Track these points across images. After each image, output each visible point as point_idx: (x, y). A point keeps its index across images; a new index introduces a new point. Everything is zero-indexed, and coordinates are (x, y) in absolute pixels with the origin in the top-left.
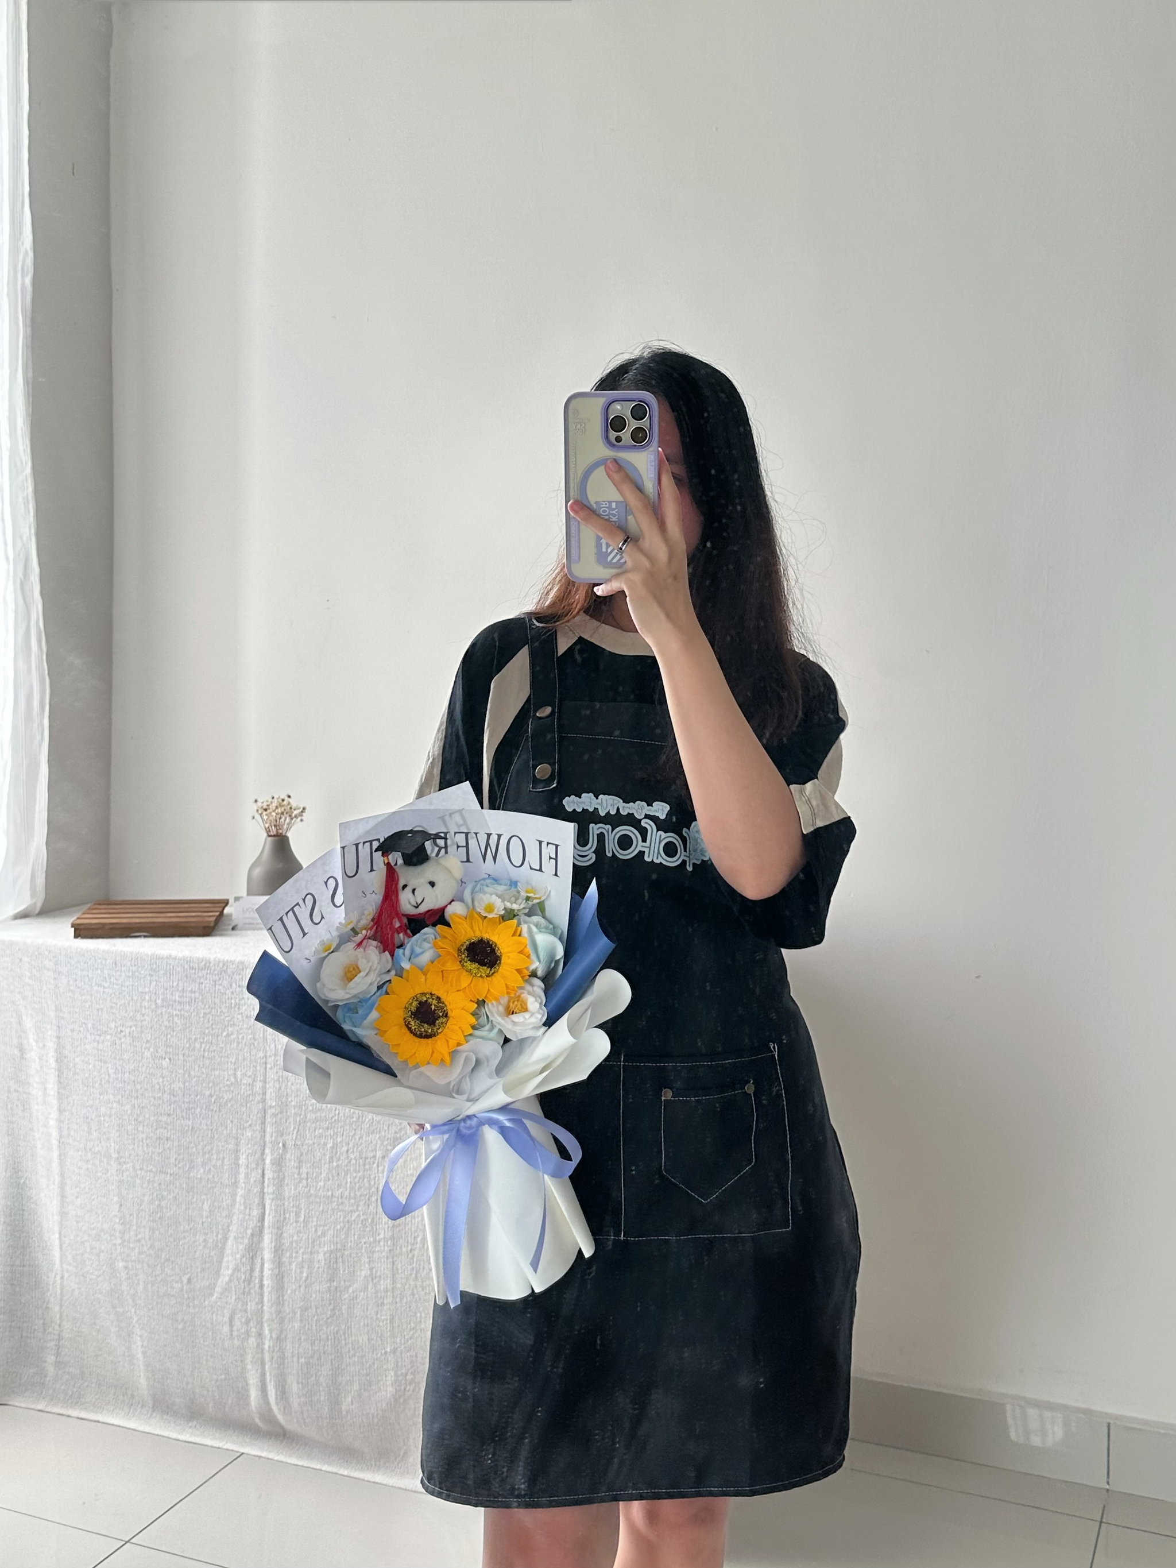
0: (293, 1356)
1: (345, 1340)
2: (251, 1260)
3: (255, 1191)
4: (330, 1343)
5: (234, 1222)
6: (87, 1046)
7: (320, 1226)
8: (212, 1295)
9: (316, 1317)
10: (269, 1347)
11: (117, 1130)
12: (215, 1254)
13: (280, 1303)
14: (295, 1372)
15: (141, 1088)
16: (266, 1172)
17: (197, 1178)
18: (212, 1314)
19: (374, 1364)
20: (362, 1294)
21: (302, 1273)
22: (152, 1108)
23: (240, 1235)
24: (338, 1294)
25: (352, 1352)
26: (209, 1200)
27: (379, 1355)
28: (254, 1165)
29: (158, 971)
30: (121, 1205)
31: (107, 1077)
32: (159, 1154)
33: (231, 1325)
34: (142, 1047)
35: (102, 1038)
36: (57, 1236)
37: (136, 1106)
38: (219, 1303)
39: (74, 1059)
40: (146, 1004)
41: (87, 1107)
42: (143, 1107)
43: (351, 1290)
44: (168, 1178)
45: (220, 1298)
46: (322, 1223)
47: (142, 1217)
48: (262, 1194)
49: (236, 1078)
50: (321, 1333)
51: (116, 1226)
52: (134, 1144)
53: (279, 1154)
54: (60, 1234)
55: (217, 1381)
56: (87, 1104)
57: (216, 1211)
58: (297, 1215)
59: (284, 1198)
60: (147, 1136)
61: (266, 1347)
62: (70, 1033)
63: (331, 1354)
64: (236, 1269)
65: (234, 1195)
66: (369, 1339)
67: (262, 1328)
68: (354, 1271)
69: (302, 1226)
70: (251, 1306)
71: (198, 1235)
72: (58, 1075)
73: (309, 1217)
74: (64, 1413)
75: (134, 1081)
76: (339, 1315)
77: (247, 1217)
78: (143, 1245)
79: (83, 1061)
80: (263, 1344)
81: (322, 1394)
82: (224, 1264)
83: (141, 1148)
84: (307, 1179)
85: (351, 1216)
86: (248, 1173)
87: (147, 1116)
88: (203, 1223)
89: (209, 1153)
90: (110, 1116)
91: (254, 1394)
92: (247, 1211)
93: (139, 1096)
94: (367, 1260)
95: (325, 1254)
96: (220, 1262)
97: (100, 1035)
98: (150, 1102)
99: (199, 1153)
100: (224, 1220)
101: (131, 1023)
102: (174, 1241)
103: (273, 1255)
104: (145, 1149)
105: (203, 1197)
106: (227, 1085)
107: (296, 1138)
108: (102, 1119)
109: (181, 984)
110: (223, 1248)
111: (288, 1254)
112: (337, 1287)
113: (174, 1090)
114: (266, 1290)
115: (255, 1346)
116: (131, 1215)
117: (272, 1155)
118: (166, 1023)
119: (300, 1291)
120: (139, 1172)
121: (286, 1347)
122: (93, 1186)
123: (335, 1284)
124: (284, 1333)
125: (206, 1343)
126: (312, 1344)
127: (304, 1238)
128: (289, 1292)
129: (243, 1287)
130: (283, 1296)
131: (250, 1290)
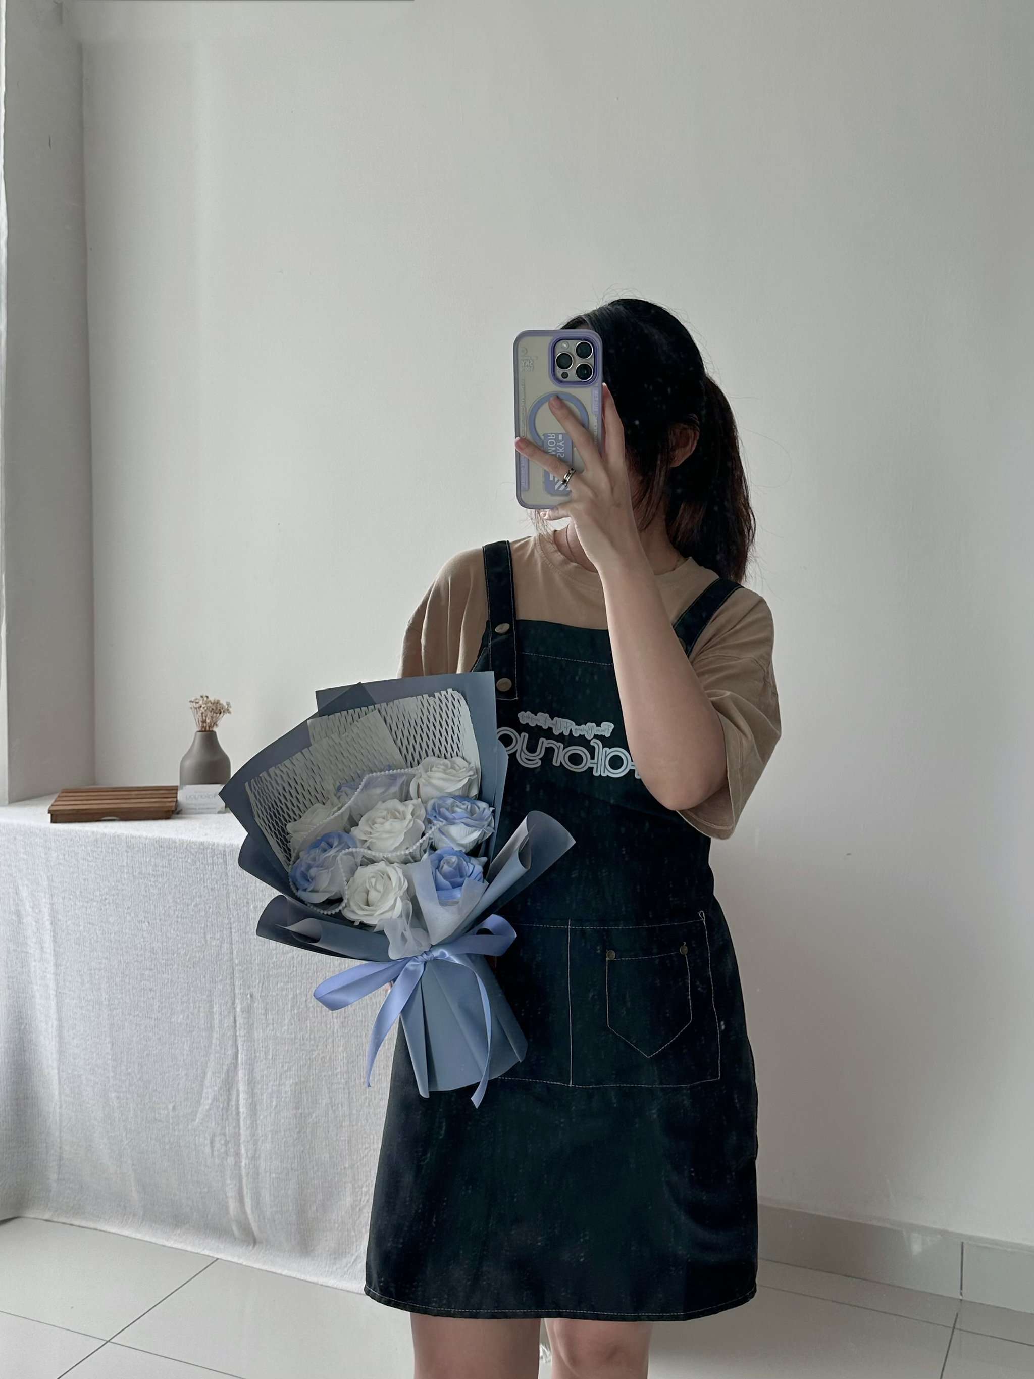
0: (266, 1172)
1: (310, 1158)
2: (228, 1093)
3: (229, 1034)
4: (296, 1161)
5: (211, 1060)
6: (77, 911)
7: (286, 1063)
8: (194, 1120)
9: (284, 1139)
10: (246, 1164)
11: (107, 982)
12: (196, 1086)
13: (254, 1127)
14: (267, 1186)
15: (126, 946)
16: (237, 1018)
17: (177, 1023)
18: (195, 1137)
19: (335, 1177)
20: (323, 1119)
21: (272, 1102)
22: (136, 963)
23: (217, 1071)
24: (303, 1119)
25: (315, 1169)
26: (189, 1042)
27: (339, 1169)
28: (226, 1013)
29: (133, 848)
30: (113, 1044)
31: (95, 938)
32: (144, 1002)
33: (212, 1147)
34: (124, 912)
35: (89, 904)
36: (56, 1071)
37: (122, 961)
38: (201, 1128)
39: (66, 922)
40: (125, 876)
41: (80, 962)
42: (128, 963)
43: (314, 1116)
44: (153, 1022)
45: (201, 1123)
46: (288, 1060)
47: (131, 1054)
48: (235, 1036)
49: (206, 941)
50: (289, 1153)
51: (109, 1062)
52: (122, 993)
53: (247, 1003)
54: (58, 1069)
55: (201, 1193)
56: (80, 960)
57: (195, 1050)
58: (266, 1054)
59: (254, 1040)
60: (133, 987)
61: (243, 1164)
62: (61, 900)
63: (298, 1170)
64: (215, 1099)
65: (210, 1038)
66: (330, 1157)
67: (239, 1149)
68: (316, 1099)
69: (271, 1062)
70: (229, 1131)
71: (180, 1069)
72: (54, 936)
73: (276, 1055)
74: (68, 1222)
75: (119, 940)
76: (304, 1137)
77: (222, 1056)
78: (132, 1078)
79: (74, 924)
81: (291, 1204)
82: (204, 1095)
83: (128, 997)
84: (273, 1024)
85: (312, 1054)
86: (221, 1020)
87: (132, 970)
88: (184, 1060)
89: (187, 1002)
90: (100, 971)
91: (232, 1205)
92: (223, 1051)
93: (125, 954)
94: (326, 1090)
95: (291, 1086)
96: (200, 1093)
97: (88, 902)
98: (134, 958)
99: (178, 1002)
100: (203, 1058)
101: (113, 892)
102: (160, 1074)
103: (247, 1087)
104: (132, 997)
105: (183, 1039)
106: (199, 946)
107: (261, 991)
108: (93, 972)
109: (153, 860)
110: (203, 1081)
111: (259, 1086)
112: (301, 1114)
113: (153, 948)
114: (242, 1117)
115: (233, 1163)
116: (121, 1053)
117: (241, 1004)
118: (144, 893)
119: (270, 1115)
120: (128, 1017)
121: (260, 1164)
122: (87, 1029)
123: (300, 1110)
124: (258, 1152)
125: (191, 1161)
126: (281, 1162)
127: (273, 1073)
128: (261, 1117)
129: (221, 1114)
130: (256, 1121)
131: (227, 1116)
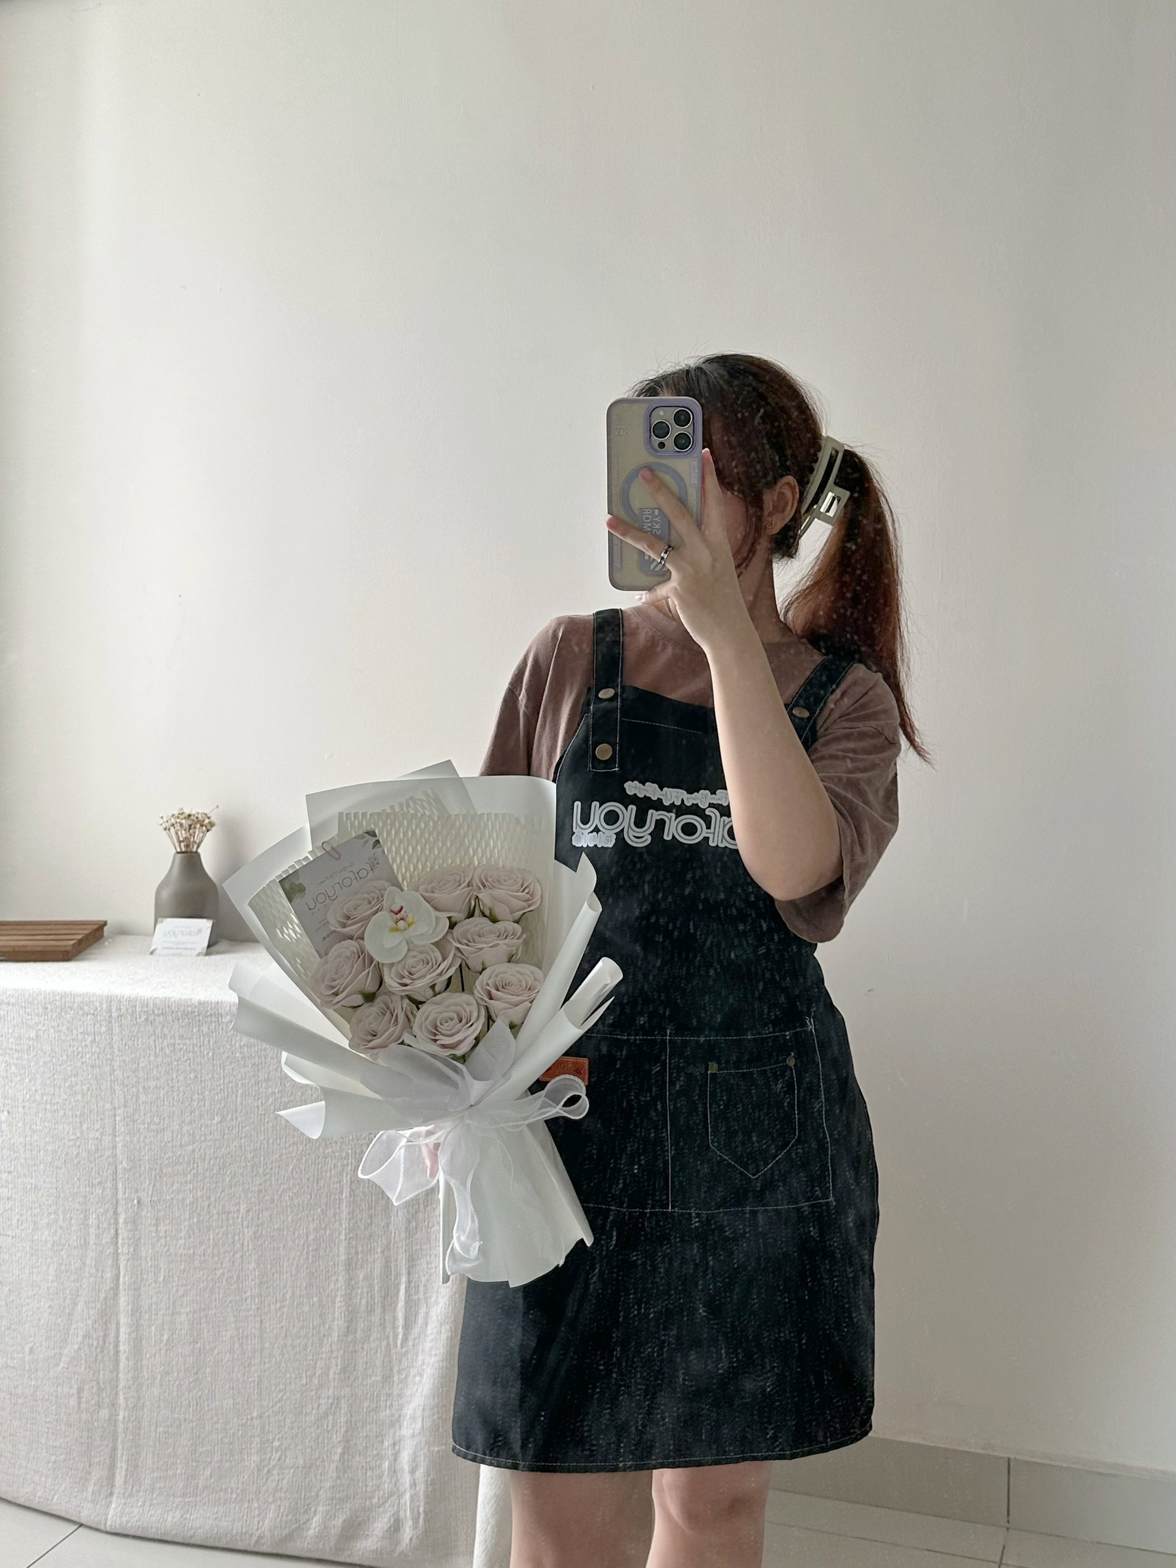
2: (104, 1325)
3: (108, 1252)
4: (191, 1410)
5: (83, 1286)
7: (182, 1286)
8: (58, 1365)
9: (177, 1383)
10: (124, 1418)
12: (63, 1321)
13: (137, 1369)
14: (151, 1443)
16: (119, 1231)
17: (42, 1241)
18: (59, 1384)
19: (238, 1430)
20: (228, 1355)
21: (162, 1335)
23: (91, 1300)
24: (202, 1356)
25: (215, 1419)
26: (54, 1265)
27: (246, 1421)
28: (105, 1225)
33: (80, 1398)
38: (68, 1373)
43: (215, 1352)
45: (68, 1368)
46: (184, 1282)
48: (116, 1254)
50: (183, 1399)
53: (133, 1211)
57: (63, 1275)
58: (157, 1275)
59: (141, 1257)
61: (121, 1417)
63: (192, 1422)
64: (87, 1336)
65: (83, 1257)
66: (233, 1405)
67: (116, 1398)
68: (219, 1332)
69: (161, 1286)
70: (104, 1374)
71: (43, 1300)
73: (169, 1277)
76: (202, 1379)
77: (100, 1280)
80: (118, 1415)
82: (71, 1332)
84: (166, 1237)
85: (215, 1274)
86: (99, 1234)
89: (54, 1213)
92: (100, 1274)
95: (188, 1314)
96: (68, 1329)
99: (42, 1213)
100: (73, 1284)
105: (48, 1261)
106: (72, 1140)
107: (152, 1194)
110: (71, 1314)
111: (146, 1317)
112: (200, 1350)
113: (13, 1146)
114: (122, 1357)
117: (126, 1213)
119: (160, 1354)
123: (199, 1346)
125: (48, 1419)
126: (171, 1412)
127: (164, 1299)
128: (148, 1356)
129: (94, 1354)
130: (141, 1361)
131: (103, 1357)
